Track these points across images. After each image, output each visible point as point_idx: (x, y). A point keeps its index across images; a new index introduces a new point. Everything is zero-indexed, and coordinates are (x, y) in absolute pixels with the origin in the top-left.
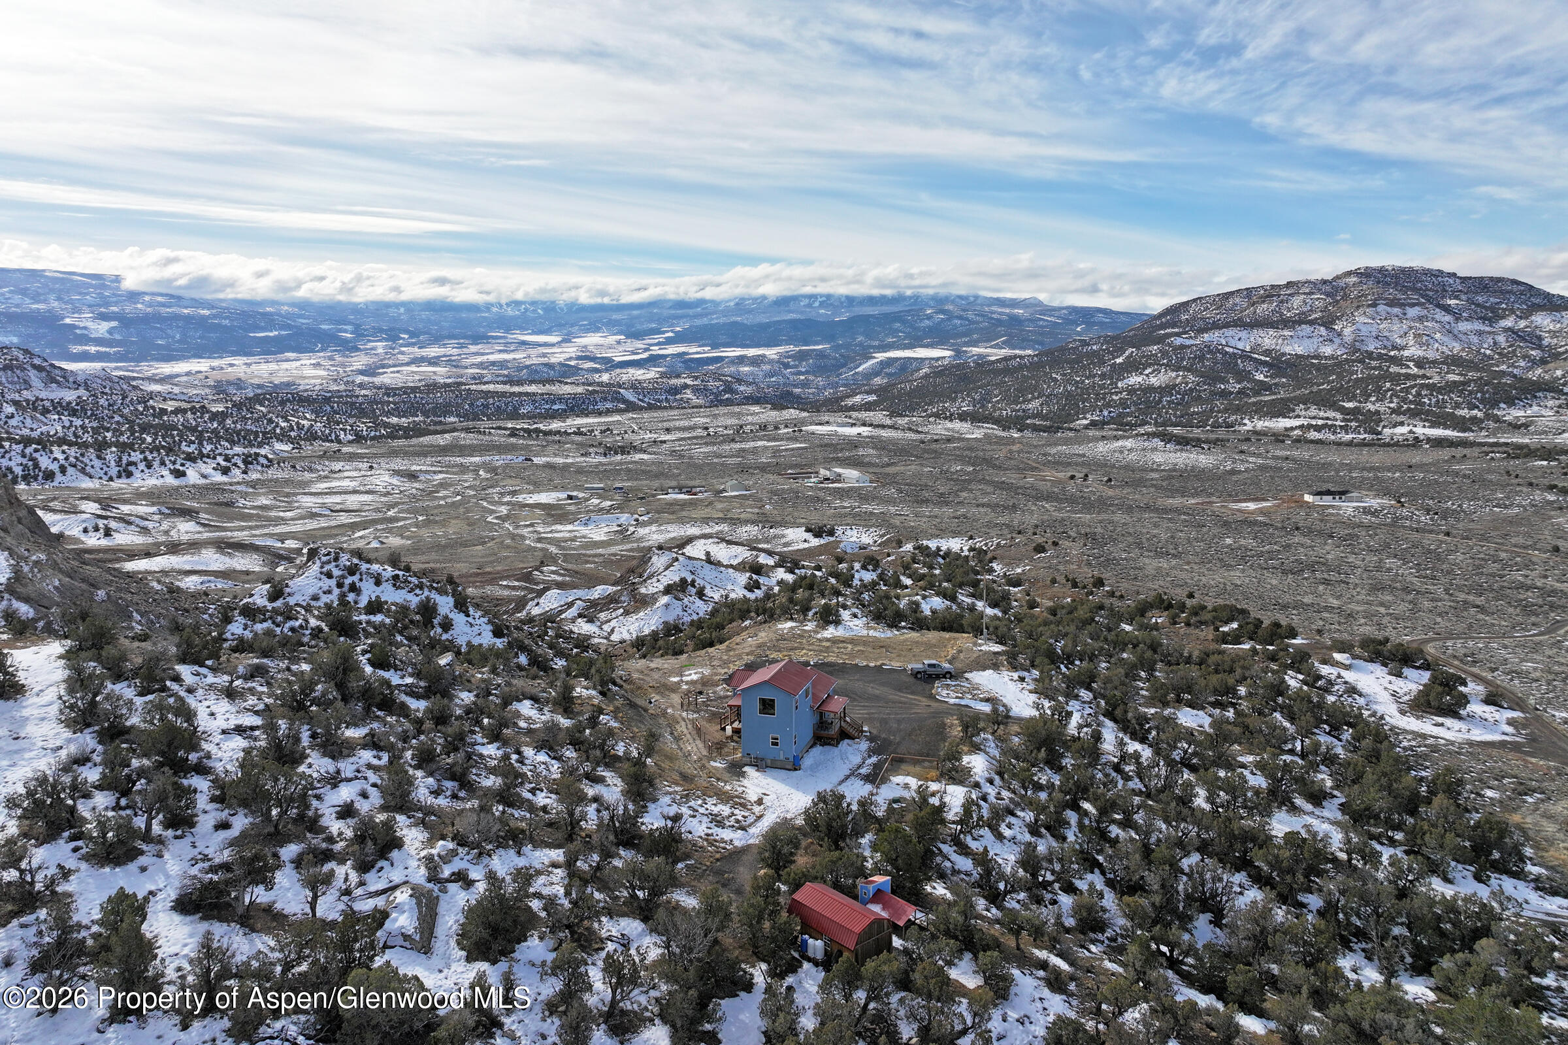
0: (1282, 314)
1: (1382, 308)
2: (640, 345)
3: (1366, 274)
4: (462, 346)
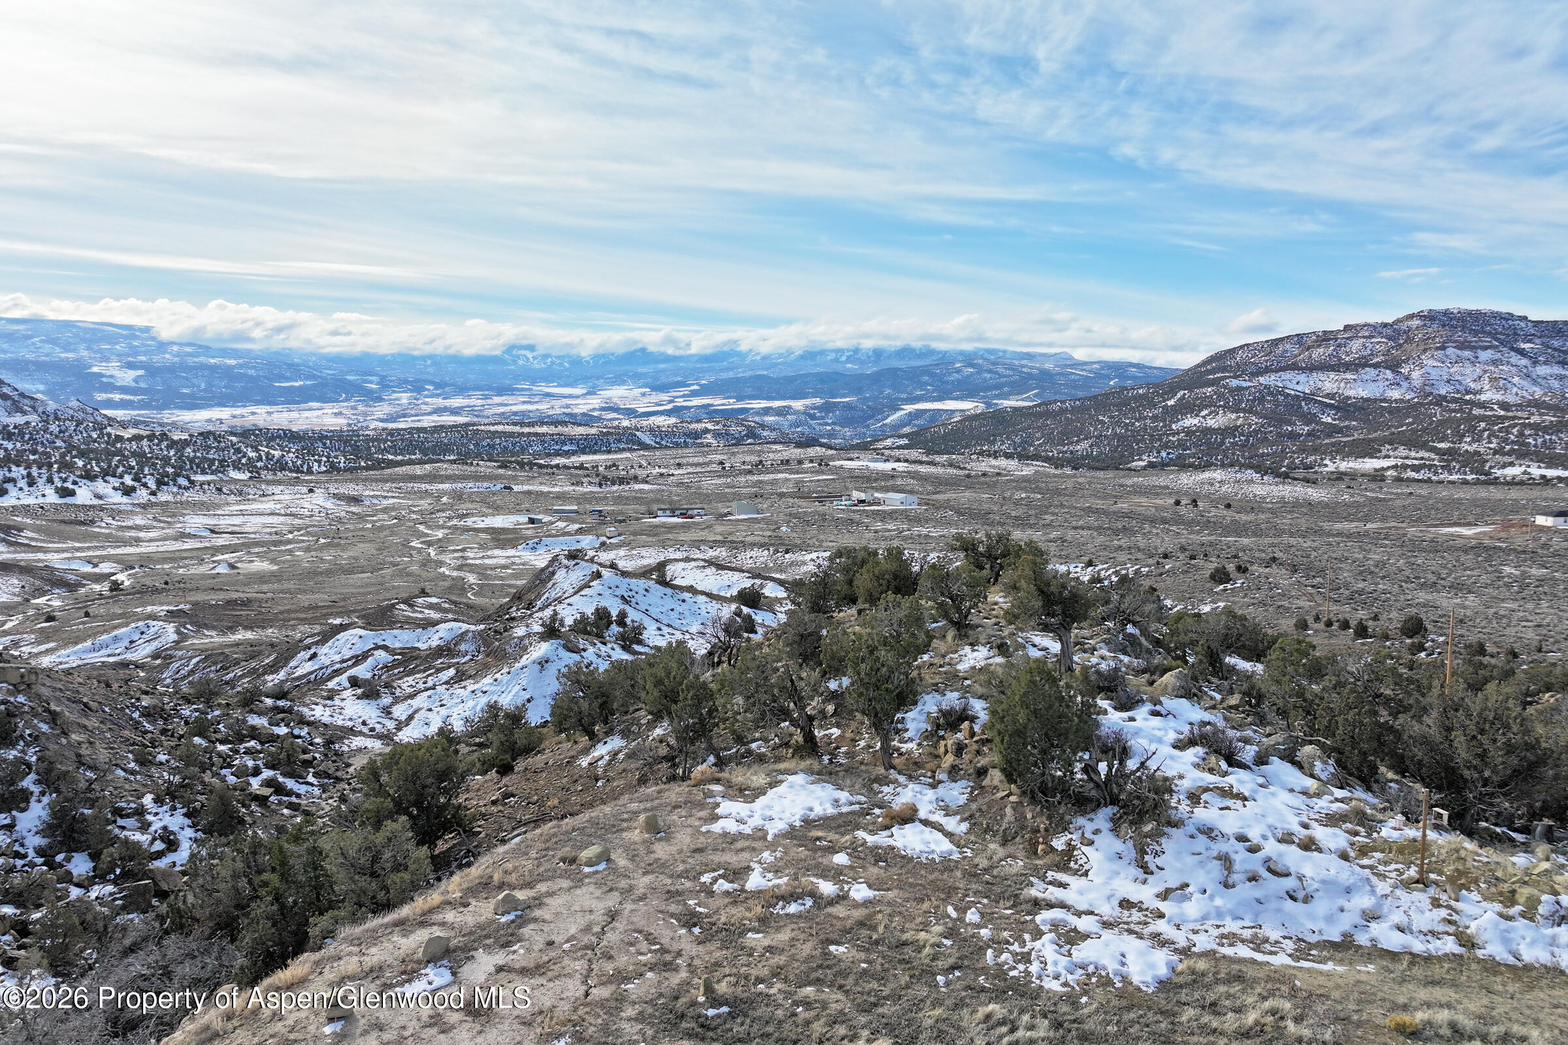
0: (1340, 359)
1: (1451, 351)
2: (664, 397)
3: (1430, 317)
4: (486, 397)
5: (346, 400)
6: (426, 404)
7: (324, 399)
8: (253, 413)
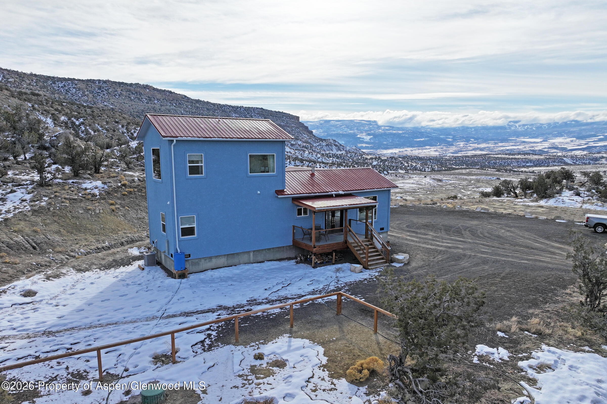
2: (583, 142)
4: (496, 143)
5: (439, 145)
6: (470, 146)
7: (431, 145)
8: (406, 151)
